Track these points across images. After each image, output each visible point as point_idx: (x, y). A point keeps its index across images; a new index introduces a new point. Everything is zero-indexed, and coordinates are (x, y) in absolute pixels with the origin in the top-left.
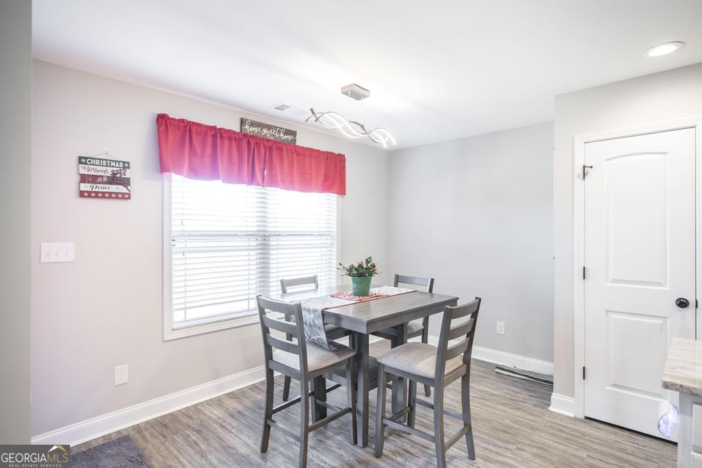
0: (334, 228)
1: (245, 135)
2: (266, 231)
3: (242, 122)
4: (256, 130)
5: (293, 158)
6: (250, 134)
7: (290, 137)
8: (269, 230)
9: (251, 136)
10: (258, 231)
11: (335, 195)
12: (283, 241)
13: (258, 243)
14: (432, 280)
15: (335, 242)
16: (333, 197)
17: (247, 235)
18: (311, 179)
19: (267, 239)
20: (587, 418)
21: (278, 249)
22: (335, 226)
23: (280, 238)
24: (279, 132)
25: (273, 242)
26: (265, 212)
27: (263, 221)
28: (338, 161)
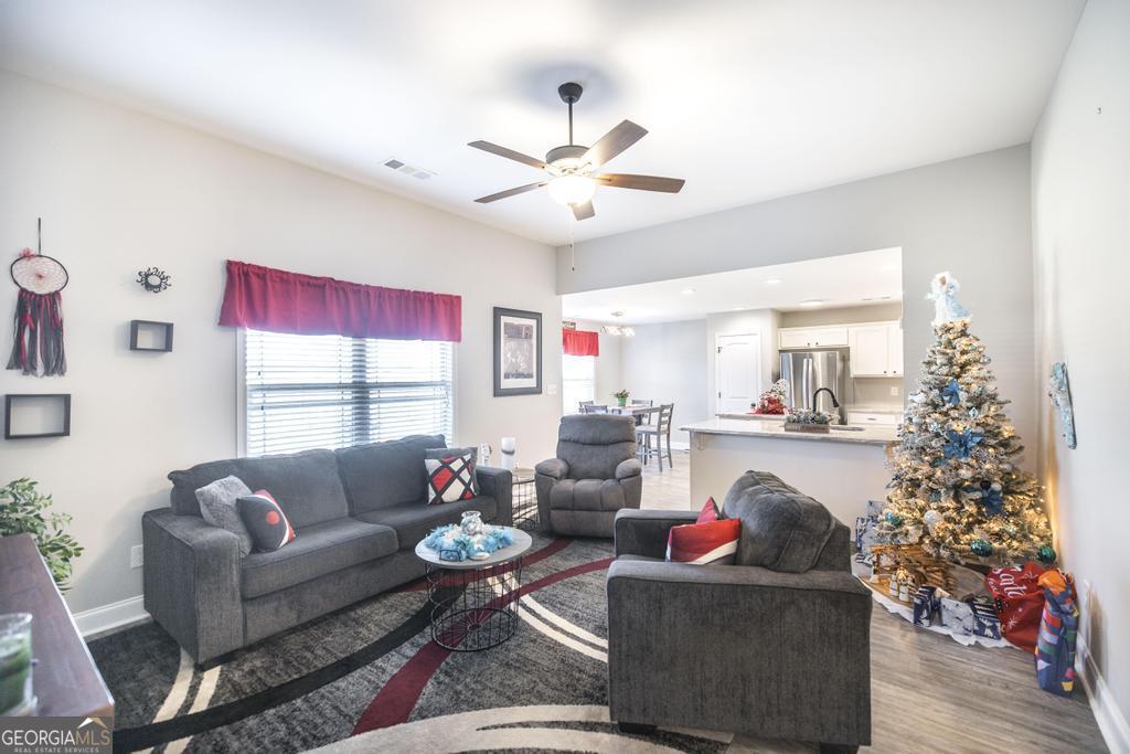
11: (592, 357)
16: (591, 359)
28: (593, 337)
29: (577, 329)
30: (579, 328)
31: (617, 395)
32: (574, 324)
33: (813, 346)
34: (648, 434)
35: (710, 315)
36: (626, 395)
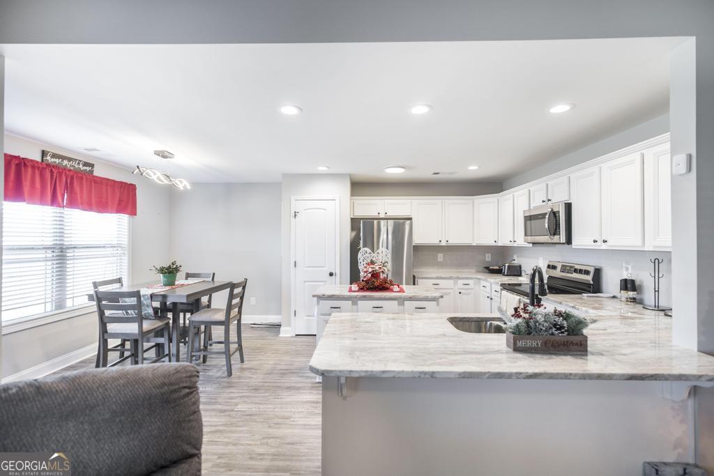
0: (125, 241)
1: (48, 165)
2: (63, 245)
3: (44, 153)
4: (57, 161)
5: (91, 185)
6: (53, 164)
7: (88, 169)
8: (65, 243)
9: (53, 166)
10: (54, 244)
11: (127, 215)
12: (78, 253)
13: (55, 254)
14: (214, 274)
15: (126, 252)
16: (124, 218)
17: (44, 248)
18: (107, 203)
19: (64, 251)
20: (297, 335)
21: (74, 259)
22: (126, 240)
23: (76, 250)
24: (79, 163)
25: (70, 254)
26: (63, 229)
27: (61, 236)
28: (131, 189)
29: (95, 174)
30: (98, 172)
31: (162, 270)
32: (92, 166)
33: (382, 215)
34: (209, 324)
35: (285, 175)
36: (177, 270)
